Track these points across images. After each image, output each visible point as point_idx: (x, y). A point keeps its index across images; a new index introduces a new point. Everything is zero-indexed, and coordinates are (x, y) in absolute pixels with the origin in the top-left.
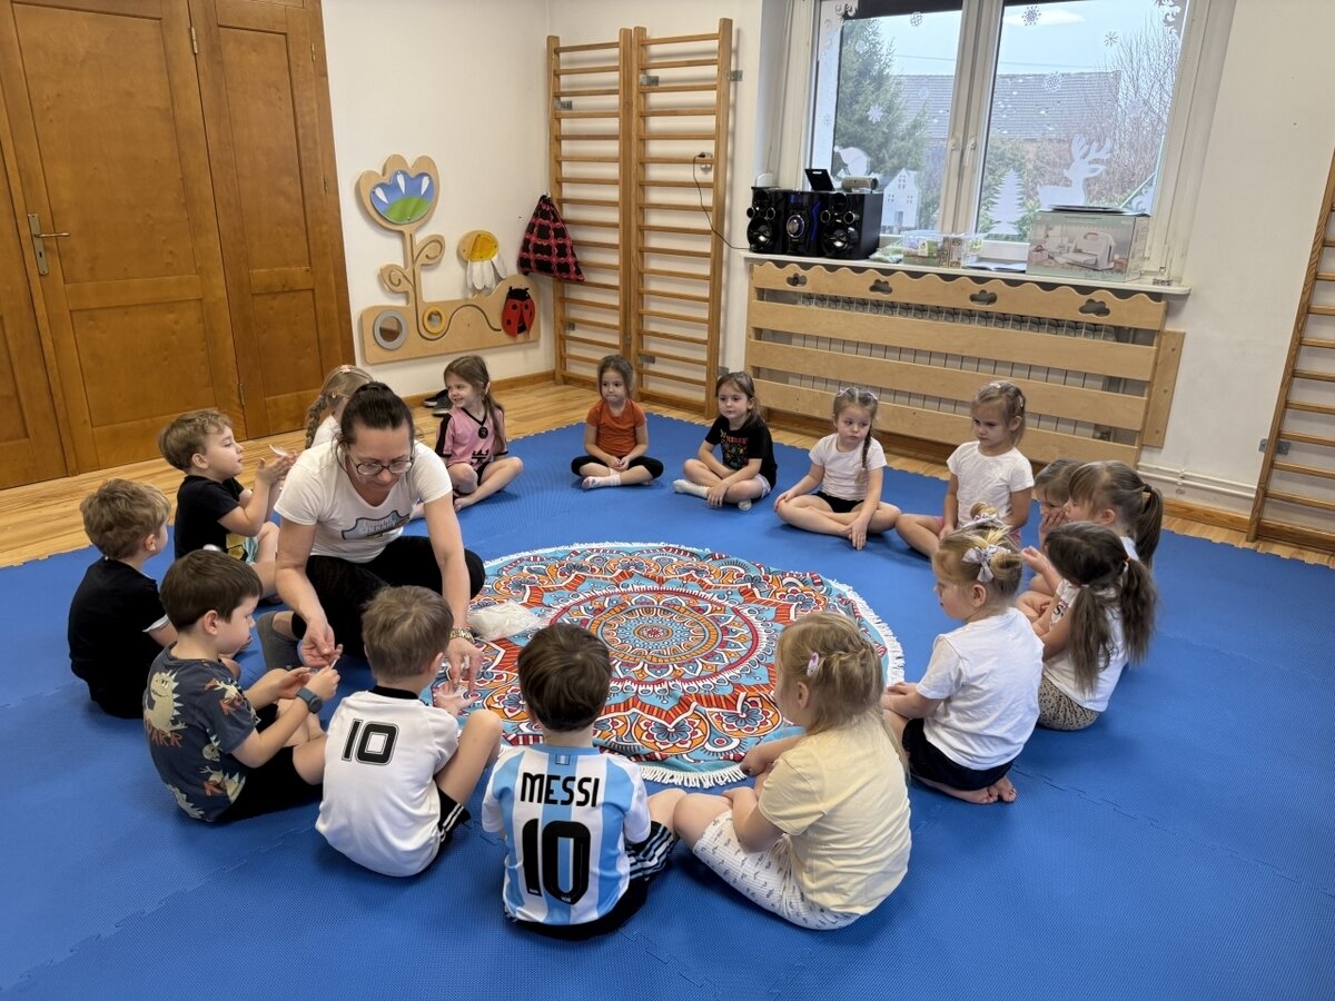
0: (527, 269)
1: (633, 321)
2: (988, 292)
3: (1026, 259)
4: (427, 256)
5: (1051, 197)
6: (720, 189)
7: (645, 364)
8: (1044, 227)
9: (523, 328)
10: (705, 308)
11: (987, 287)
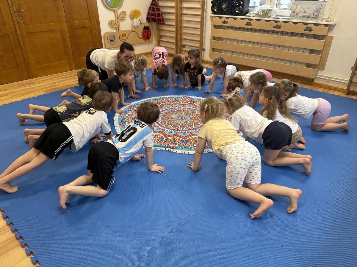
0: (149, 21)
1: (179, 35)
3: (290, 15)
7: (182, 48)
8: (296, 5)
9: (148, 38)
10: (198, 31)
11: (278, 24)
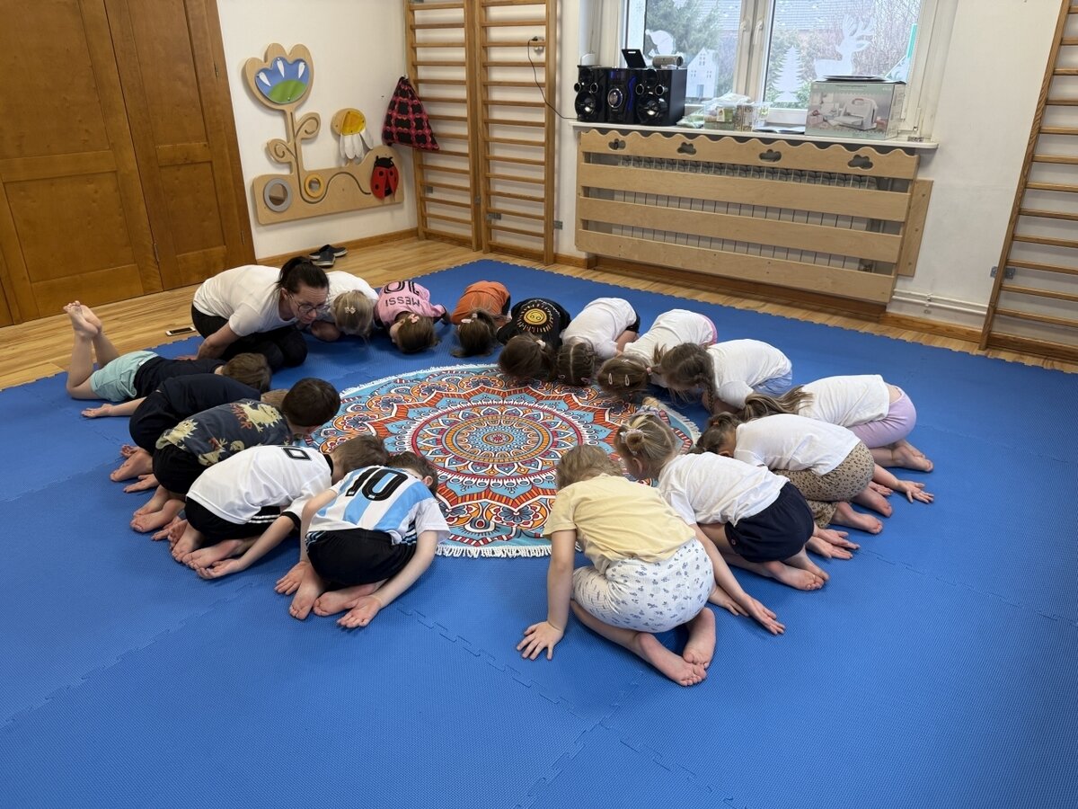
0: (390, 141)
1: (482, 183)
2: (774, 151)
3: (805, 123)
4: (306, 131)
5: (825, 69)
6: (551, 67)
7: (493, 220)
8: (820, 95)
9: (389, 192)
10: (540, 170)
11: (774, 147)
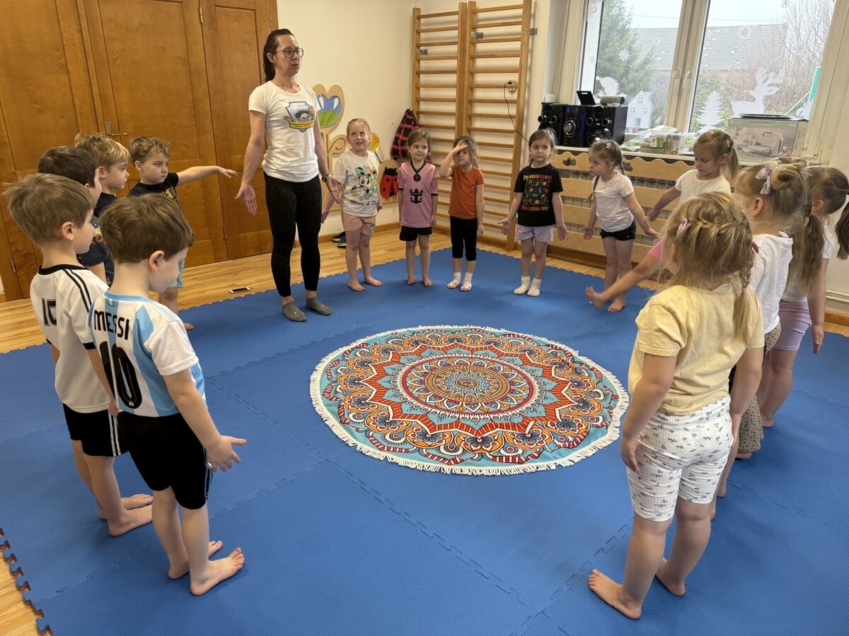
0: (396, 156)
4: (336, 148)
5: (741, 108)
6: (521, 104)
8: (736, 128)
9: (392, 193)
